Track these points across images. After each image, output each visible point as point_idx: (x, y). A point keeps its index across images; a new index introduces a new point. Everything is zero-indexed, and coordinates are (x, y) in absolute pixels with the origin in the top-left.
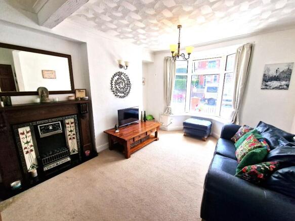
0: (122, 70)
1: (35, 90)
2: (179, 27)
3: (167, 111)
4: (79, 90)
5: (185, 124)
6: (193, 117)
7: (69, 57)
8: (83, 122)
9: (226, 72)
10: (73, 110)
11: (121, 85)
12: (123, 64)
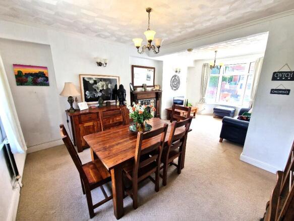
0: (177, 74)
1: (141, 85)
2: (216, 52)
3: (202, 100)
4: (156, 86)
5: (214, 109)
6: (221, 105)
7: (154, 68)
8: (158, 101)
9: (249, 74)
10: (154, 96)
11: (175, 83)
12: (178, 70)
